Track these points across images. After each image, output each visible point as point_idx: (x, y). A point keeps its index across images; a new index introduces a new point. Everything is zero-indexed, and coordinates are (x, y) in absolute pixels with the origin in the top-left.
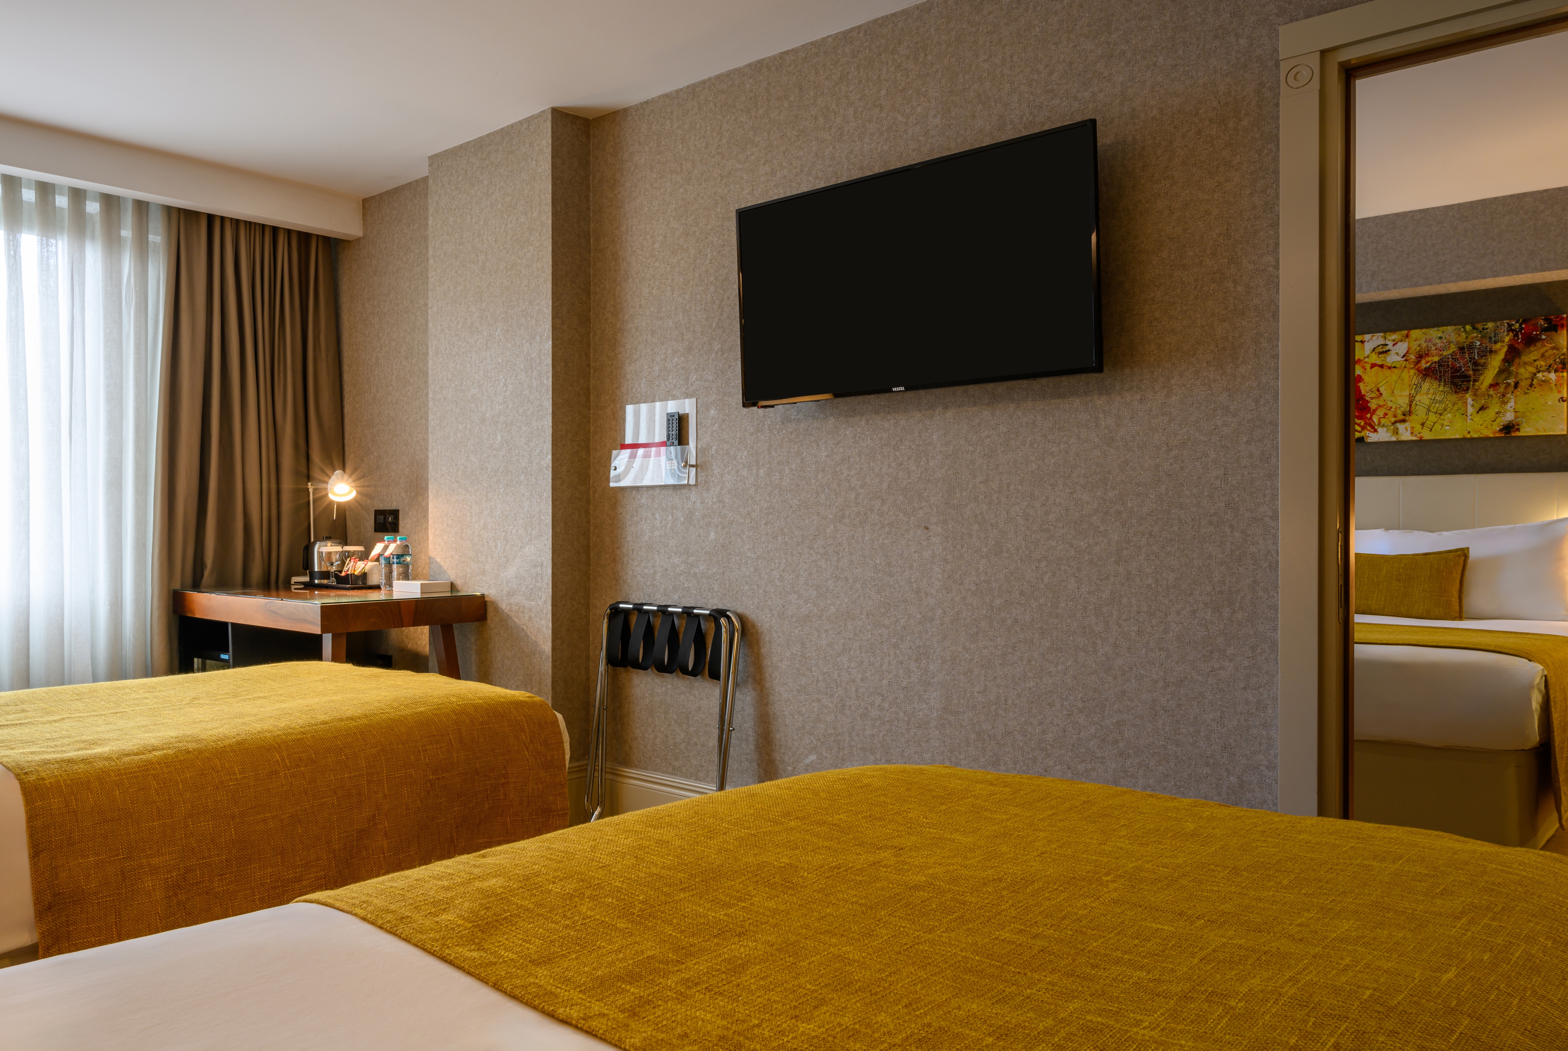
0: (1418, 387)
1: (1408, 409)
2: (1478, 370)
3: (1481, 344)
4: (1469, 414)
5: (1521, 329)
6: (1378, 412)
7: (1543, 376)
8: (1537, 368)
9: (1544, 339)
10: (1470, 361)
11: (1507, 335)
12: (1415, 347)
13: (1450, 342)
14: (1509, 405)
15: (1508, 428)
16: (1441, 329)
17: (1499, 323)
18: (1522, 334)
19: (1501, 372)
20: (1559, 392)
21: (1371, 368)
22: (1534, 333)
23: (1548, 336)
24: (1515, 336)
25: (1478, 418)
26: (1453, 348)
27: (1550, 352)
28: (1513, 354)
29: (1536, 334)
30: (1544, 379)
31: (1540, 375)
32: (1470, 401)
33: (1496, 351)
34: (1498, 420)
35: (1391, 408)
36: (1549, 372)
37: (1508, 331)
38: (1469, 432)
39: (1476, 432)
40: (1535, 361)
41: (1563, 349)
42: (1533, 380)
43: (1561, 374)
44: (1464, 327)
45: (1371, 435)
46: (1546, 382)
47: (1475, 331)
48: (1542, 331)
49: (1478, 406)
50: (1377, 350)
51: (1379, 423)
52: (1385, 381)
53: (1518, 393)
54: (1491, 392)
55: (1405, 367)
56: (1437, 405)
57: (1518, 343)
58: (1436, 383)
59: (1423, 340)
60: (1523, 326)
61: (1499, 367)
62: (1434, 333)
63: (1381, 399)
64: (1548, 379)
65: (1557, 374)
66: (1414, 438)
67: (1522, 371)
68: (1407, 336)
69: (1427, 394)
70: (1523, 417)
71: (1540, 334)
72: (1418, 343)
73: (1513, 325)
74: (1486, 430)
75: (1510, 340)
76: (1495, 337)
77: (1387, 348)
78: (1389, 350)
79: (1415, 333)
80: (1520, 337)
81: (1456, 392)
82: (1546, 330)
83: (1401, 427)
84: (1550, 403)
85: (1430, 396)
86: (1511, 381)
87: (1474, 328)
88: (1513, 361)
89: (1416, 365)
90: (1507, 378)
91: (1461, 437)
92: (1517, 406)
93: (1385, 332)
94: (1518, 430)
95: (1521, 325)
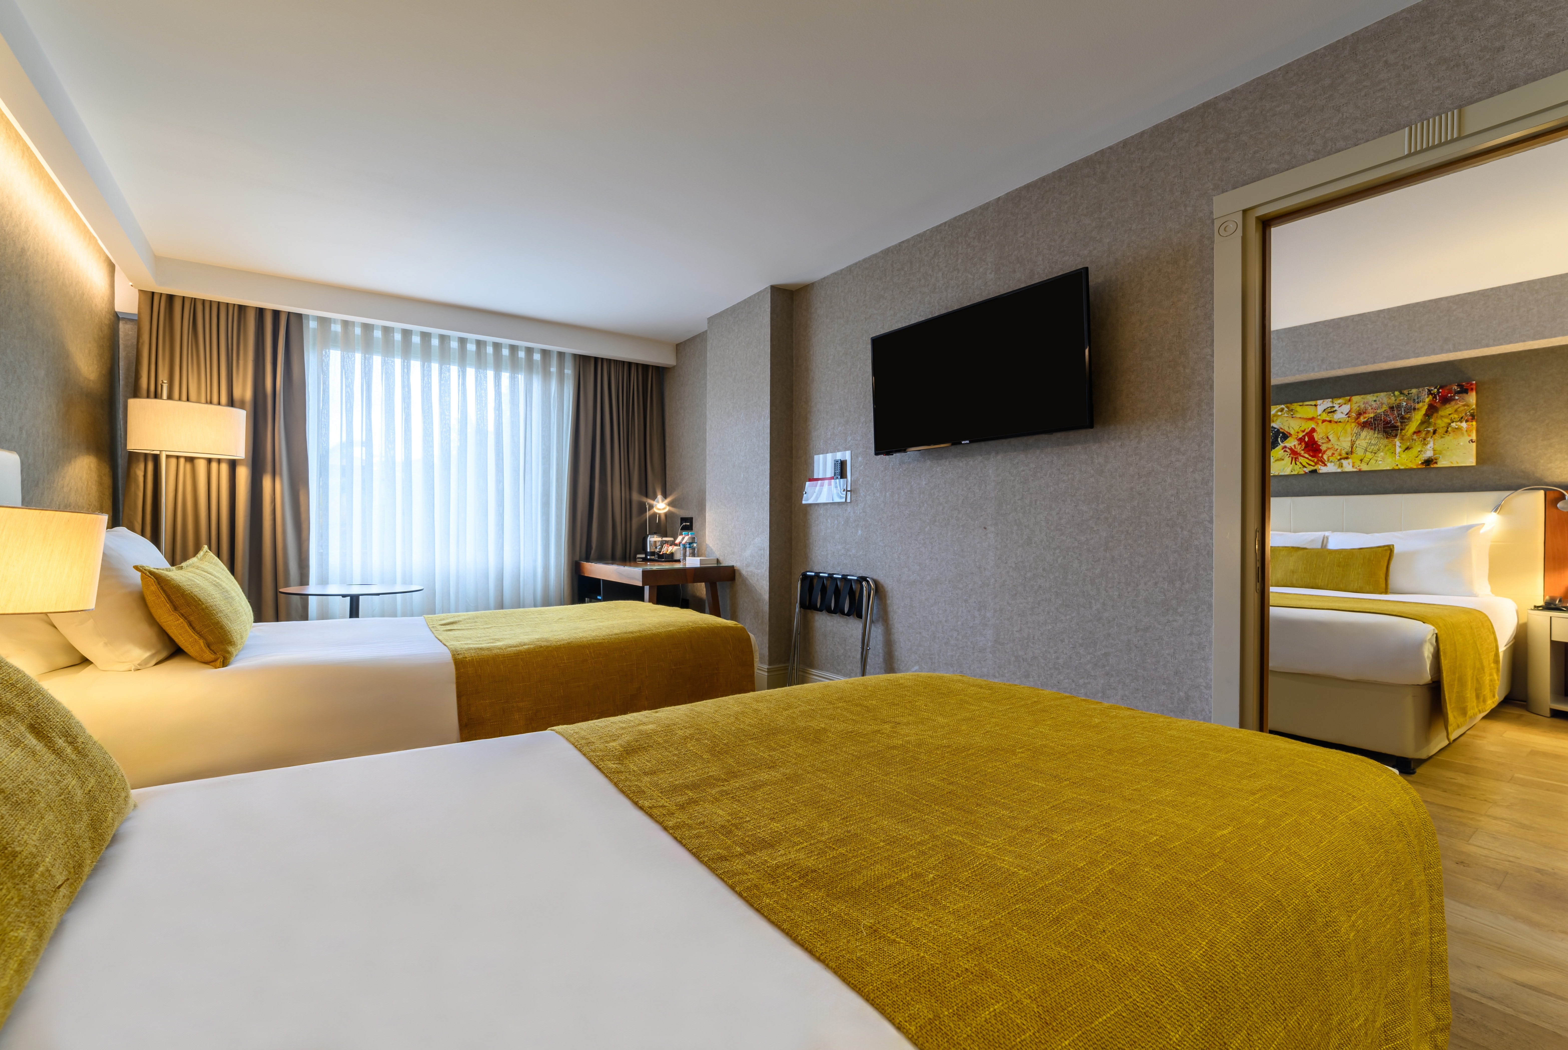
0: (1358, 435)
1: (1350, 450)
2: (1405, 422)
3: (1407, 404)
4: (1397, 452)
5: (1438, 392)
6: (1327, 453)
7: (1456, 425)
8: (1451, 419)
9: (1457, 400)
10: (1398, 416)
11: (1427, 397)
12: (1355, 407)
13: (1382, 404)
14: (1429, 446)
15: (1428, 462)
16: (1376, 395)
17: (1421, 389)
18: (1439, 396)
19: (1422, 423)
20: (1469, 436)
21: (1322, 423)
22: (1449, 395)
23: (1460, 397)
24: (1433, 398)
25: (1404, 455)
26: (1385, 407)
27: (1462, 408)
28: (1432, 410)
29: (1451, 396)
30: (1457, 427)
31: (1453, 425)
32: (1398, 444)
33: (1418, 409)
34: (1420, 457)
35: (1337, 449)
36: (1461, 422)
37: (1428, 395)
38: (1397, 465)
39: (1402, 465)
40: (1450, 414)
41: (1473, 405)
42: (1448, 428)
43: (1471, 423)
44: (1393, 393)
45: (1322, 468)
46: (1458, 429)
47: (1402, 395)
48: (1455, 394)
49: (1404, 447)
50: (1326, 411)
51: (1328, 460)
52: (1332, 432)
53: (1436, 438)
54: (1415, 437)
55: (1348, 421)
56: (1373, 447)
57: (1436, 402)
58: (1371, 432)
59: (1362, 403)
60: (1440, 390)
61: (1421, 420)
62: (1370, 398)
63: (1330, 443)
64: (1460, 427)
65: (1468, 423)
66: (1355, 470)
67: (1439, 422)
68: (1350, 400)
69: (1365, 439)
70: (1440, 454)
71: (1454, 396)
72: (1358, 405)
73: (1432, 390)
74: (1411, 463)
75: (1430, 401)
76: (1418, 398)
77: (1334, 409)
78: (1336, 411)
79: (1355, 399)
80: (1438, 398)
81: (1387, 438)
82: (1458, 393)
83: (1344, 462)
84: (1461, 444)
85: (1367, 441)
86: (1431, 429)
87: (1401, 393)
88: (1432, 415)
89: (1356, 420)
90: (1427, 427)
91: (1391, 468)
92: (1435, 446)
93: (1332, 398)
94: (1436, 463)
95: (1438, 390)
